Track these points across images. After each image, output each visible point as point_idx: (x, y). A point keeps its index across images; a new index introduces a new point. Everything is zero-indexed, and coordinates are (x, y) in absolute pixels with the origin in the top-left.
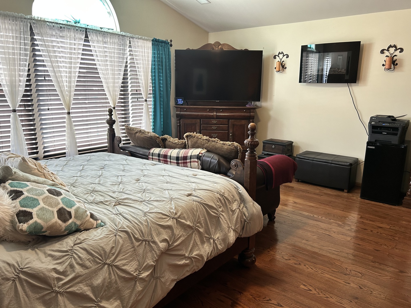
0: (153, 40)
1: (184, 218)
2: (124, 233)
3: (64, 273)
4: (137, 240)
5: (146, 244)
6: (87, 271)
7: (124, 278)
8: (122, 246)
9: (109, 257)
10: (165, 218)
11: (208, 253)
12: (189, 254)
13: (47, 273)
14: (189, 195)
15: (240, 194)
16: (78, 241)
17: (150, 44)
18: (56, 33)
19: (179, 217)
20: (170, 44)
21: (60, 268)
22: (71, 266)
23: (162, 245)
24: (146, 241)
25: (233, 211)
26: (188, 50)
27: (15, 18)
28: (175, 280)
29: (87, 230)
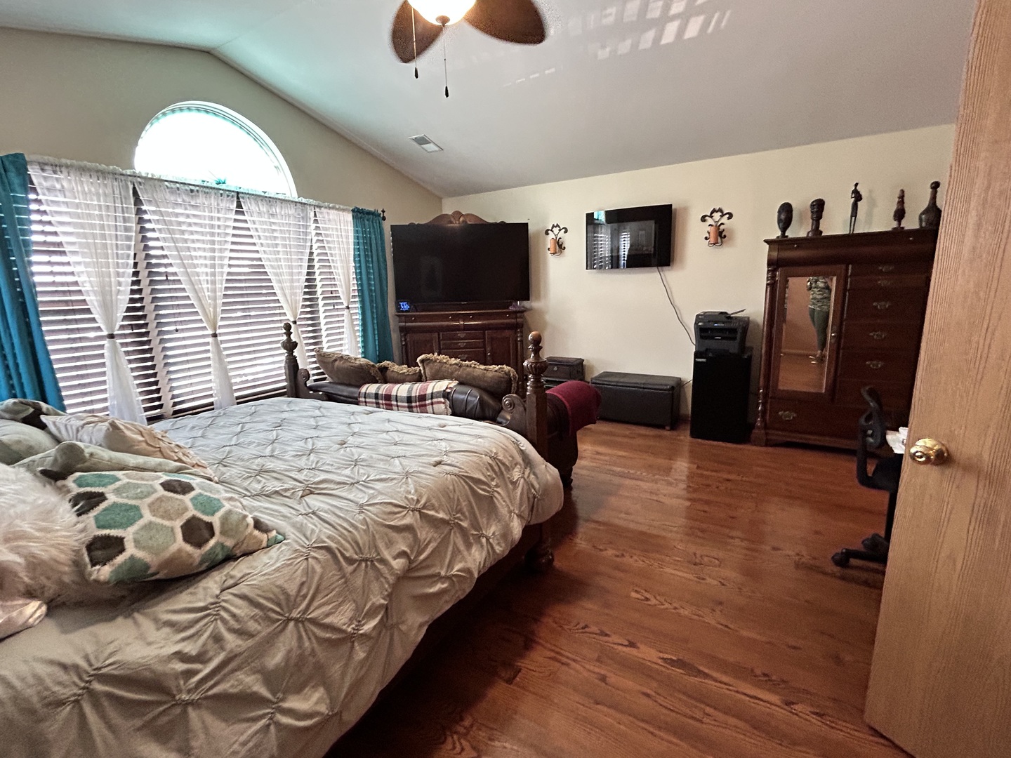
0: (353, 211)
1: (433, 508)
2: (323, 551)
3: (201, 658)
4: (350, 561)
5: (366, 566)
6: (250, 642)
7: (328, 640)
8: (321, 578)
9: (296, 606)
10: (399, 513)
11: (480, 563)
12: (447, 571)
13: (160, 668)
14: (438, 463)
15: (522, 452)
16: (231, 582)
17: (349, 217)
18: (184, 201)
19: (424, 507)
20: (382, 216)
21: (191, 648)
22: (217, 639)
23: (398, 564)
24: (366, 560)
25: (514, 483)
26: (412, 226)
27: (102, 174)
28: (427, 622)
29: (247, 554)
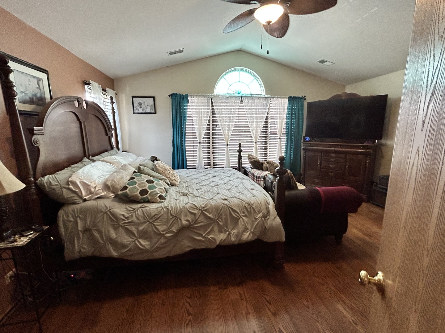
0: (289, 98)
1: (208, 212)
2: (167, 209)
3: (127, 218)
4: (172, 215)
5: (176, 218)
6: (138, 221)
7: (155, 231)
8: (162, 215)
9: (151, 218)
10: (195, 208)
11: (221, 240)
12: (205, 235)
13: (119, 216)
14: (226, 199)
15: (268, 209)
16: (143, 206)
17: (286, 101)
19: (205, 210)
20: (304, 98)
21: (127, 215)
22: (132, 216)
23: (184, 223)
24: (176, 217)
25: (256, 219)
28: (191, 247)
29: (153, 202)
